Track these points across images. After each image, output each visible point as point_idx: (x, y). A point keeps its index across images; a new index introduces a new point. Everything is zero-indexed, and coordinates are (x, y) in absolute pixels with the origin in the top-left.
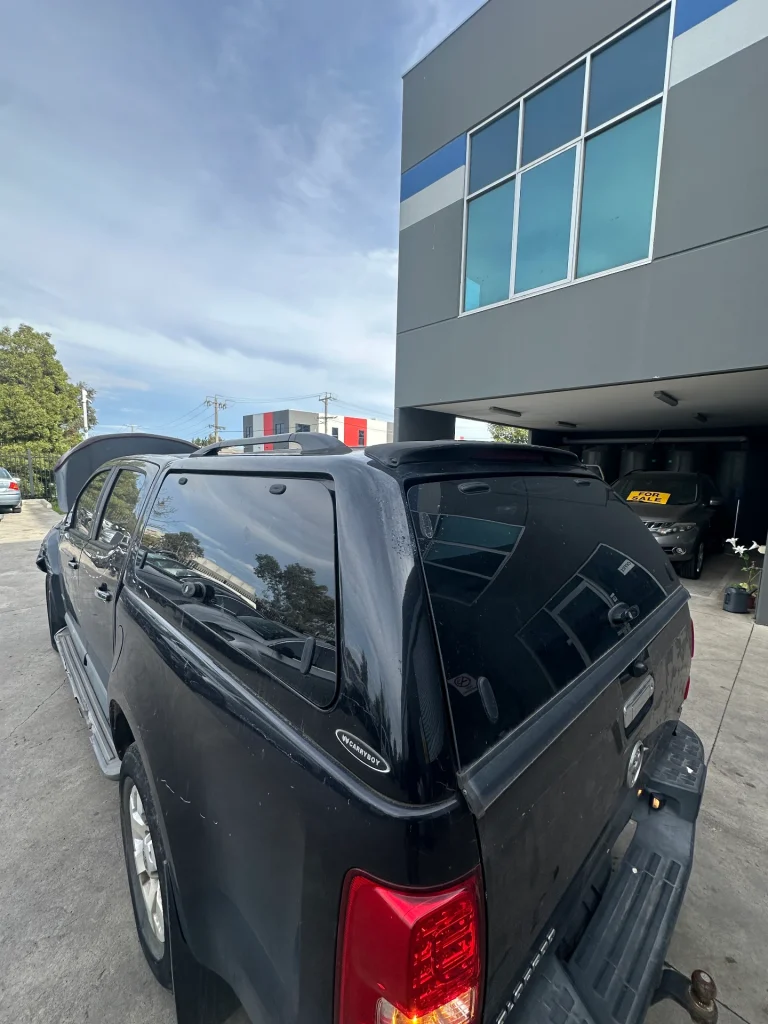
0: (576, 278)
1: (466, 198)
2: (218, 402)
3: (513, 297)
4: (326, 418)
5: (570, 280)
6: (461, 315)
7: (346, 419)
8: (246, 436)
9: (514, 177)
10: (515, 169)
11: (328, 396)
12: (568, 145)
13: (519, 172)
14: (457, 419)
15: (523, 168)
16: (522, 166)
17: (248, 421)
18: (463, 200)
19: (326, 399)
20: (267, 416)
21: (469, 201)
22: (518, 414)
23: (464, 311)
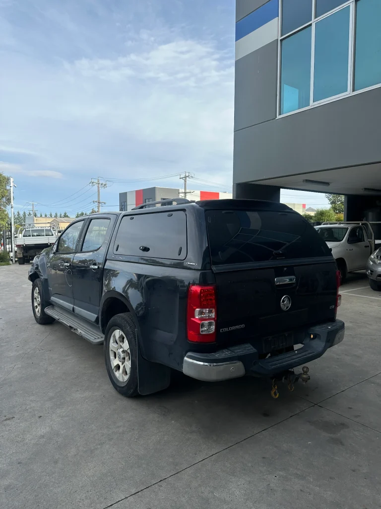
0: (354, 90)
1: (280, 39)
2: (101, 182)
3: (313, 104)
4: (185, 193)
5: (349, 93)
6: (278, 117)
7: (202, 193)
8: (121, 209)
9: (311, 25)
10: (311, 20)
11: (187, 175)
12: (345, 5)
13: (314, 21)
14: (281, 189)
15: (317, 19)
16: (316, 17)
17: (123, 197)
18: (278, 39)
19: (185, 177)
20: (139, 193)
21: (281, 40)
22: (327, 184)
23: (280, 114)
